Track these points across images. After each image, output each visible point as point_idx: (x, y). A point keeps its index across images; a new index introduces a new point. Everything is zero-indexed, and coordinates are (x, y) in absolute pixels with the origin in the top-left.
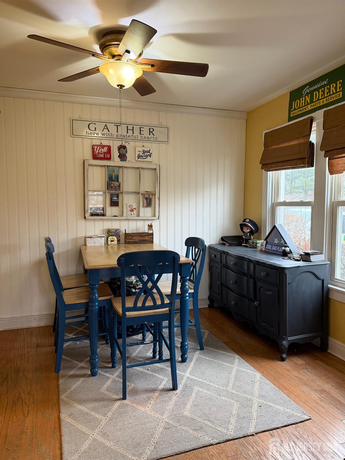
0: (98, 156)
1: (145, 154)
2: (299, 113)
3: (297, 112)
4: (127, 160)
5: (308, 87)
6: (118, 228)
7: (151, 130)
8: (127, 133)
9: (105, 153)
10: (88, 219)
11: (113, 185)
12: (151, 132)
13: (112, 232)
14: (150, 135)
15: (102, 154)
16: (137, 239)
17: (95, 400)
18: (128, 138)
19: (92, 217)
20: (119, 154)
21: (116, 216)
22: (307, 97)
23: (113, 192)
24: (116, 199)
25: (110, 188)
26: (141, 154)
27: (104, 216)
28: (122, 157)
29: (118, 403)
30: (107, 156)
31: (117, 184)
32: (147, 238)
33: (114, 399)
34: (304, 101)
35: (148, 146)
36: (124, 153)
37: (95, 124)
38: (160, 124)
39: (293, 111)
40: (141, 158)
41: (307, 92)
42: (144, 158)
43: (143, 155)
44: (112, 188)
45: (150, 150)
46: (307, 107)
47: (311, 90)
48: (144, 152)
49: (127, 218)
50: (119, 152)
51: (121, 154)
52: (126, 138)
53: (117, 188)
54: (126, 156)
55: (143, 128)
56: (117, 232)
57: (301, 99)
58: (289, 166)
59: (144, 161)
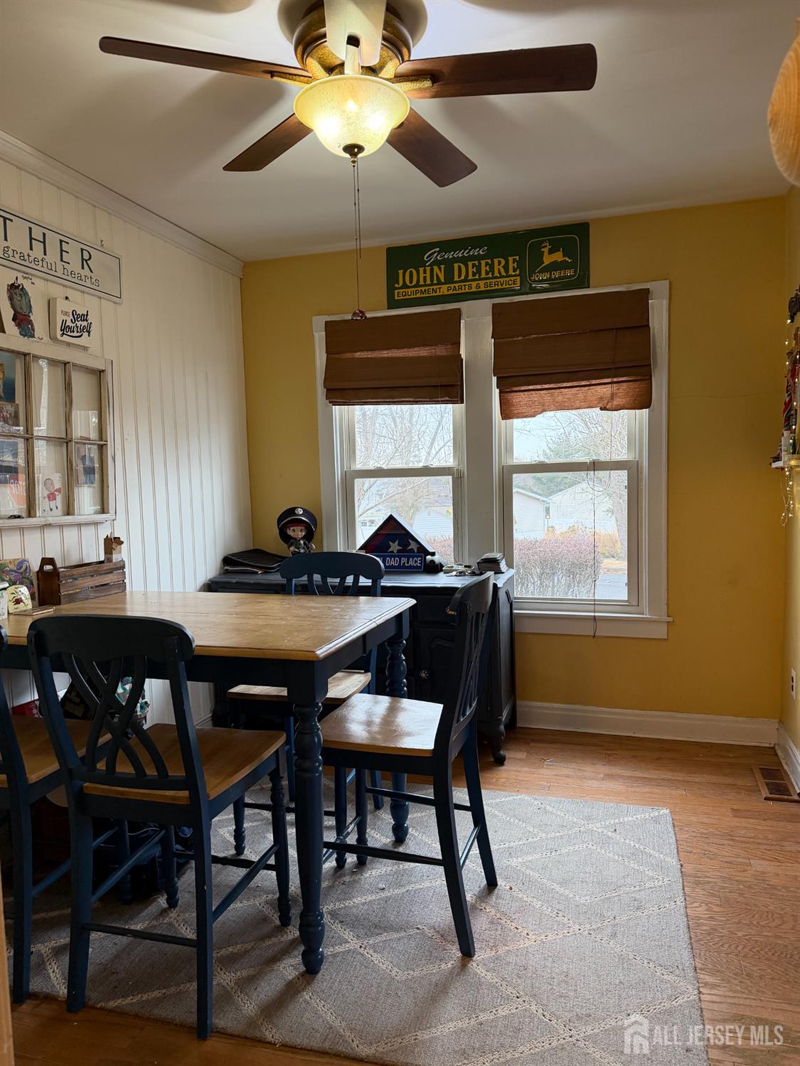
1: (78, 324)
2: (418, 295)
3: (411, 293)
5: (438, 249)
7: (86, 256)
8: (31, 248)
12: (86, 261)
14: (83, 268)
18: (33, 265)
22: (436, 268)
26: (69, 323)
31: (9, 408)
34: (428, 275)
35: (81, 302)
38: (100, 243)
39: (399, 288)
40: (69, 333)
41: (436, 260)
42: (75, 334)
43: (73, 325)
45: (87, 315)
46: (440, 288)
47: (446, 257)
48: (76, 316)
52: (27, 264)
55: (68, 243)
57: (421, 270)
58: (411, 397)
59: (74, 345)
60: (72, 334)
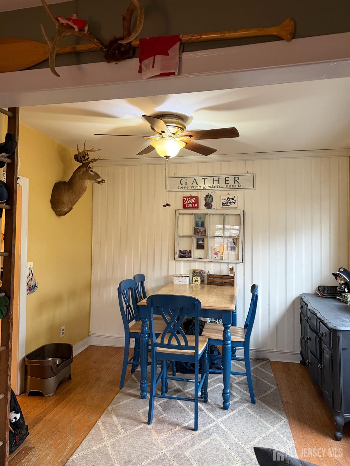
0: (187, 206)
1: (230, 201)
4: (212, 208)
6: (202, 269)
7: (237, 179)
8: (214, 184)
9: (193, 203)
10: (177, 260)
11: (199, 230)
12: (237, 181)
13: (197, 272)
14: (235, 183)
15: (190, 204)
16: (218, 280)
17: (129, 418)
18: (214, 188)
19: (180, 258)
20: (205, 203)
21: (201, 258)
23: (199, 236)
24: (202, 242)
25: (197, 233)
26: (226, 202)
27: (190, 258)
28: (208, 205)
29: (142, 426)
30: (195, 206)
31: (203, 229)
32: (227, 281)
33: (142, 422)
35: (233, 193)
36: (210, 201)
37: (186, 179)
38: (246, 172)
42: (228, 205)
43: (227, 202)
44: (198, 233)
45: (234, 198)
48: (228, 199)
49: (211, 261)
50: (206, 201)
51: (207, 203)
52: (212, 188)
53: (203, 233)
54: (212, 205)
55: (229, 178)
56: (202, 272)
59: (229, 208)
60: (227, 205)
